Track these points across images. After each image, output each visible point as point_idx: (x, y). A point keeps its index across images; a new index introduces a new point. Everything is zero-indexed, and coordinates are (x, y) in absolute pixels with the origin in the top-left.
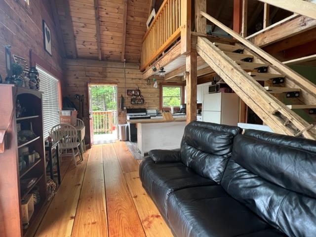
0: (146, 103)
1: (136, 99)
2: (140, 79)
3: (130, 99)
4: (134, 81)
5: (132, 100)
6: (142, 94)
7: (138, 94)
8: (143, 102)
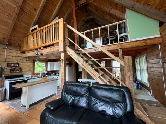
0: (23, 71)
1: (15, 69)
2: (19, 57)
3: (9, 69)
4: (14, 58)
5: (11, 70)
6: (20, 66)
7: (17, 66)
8: (21, 71)
